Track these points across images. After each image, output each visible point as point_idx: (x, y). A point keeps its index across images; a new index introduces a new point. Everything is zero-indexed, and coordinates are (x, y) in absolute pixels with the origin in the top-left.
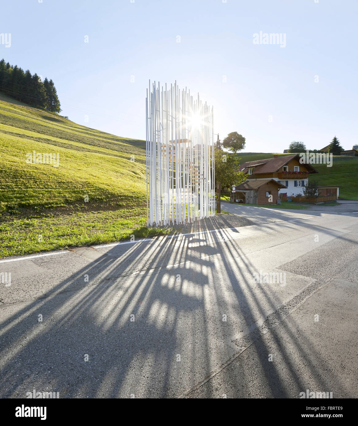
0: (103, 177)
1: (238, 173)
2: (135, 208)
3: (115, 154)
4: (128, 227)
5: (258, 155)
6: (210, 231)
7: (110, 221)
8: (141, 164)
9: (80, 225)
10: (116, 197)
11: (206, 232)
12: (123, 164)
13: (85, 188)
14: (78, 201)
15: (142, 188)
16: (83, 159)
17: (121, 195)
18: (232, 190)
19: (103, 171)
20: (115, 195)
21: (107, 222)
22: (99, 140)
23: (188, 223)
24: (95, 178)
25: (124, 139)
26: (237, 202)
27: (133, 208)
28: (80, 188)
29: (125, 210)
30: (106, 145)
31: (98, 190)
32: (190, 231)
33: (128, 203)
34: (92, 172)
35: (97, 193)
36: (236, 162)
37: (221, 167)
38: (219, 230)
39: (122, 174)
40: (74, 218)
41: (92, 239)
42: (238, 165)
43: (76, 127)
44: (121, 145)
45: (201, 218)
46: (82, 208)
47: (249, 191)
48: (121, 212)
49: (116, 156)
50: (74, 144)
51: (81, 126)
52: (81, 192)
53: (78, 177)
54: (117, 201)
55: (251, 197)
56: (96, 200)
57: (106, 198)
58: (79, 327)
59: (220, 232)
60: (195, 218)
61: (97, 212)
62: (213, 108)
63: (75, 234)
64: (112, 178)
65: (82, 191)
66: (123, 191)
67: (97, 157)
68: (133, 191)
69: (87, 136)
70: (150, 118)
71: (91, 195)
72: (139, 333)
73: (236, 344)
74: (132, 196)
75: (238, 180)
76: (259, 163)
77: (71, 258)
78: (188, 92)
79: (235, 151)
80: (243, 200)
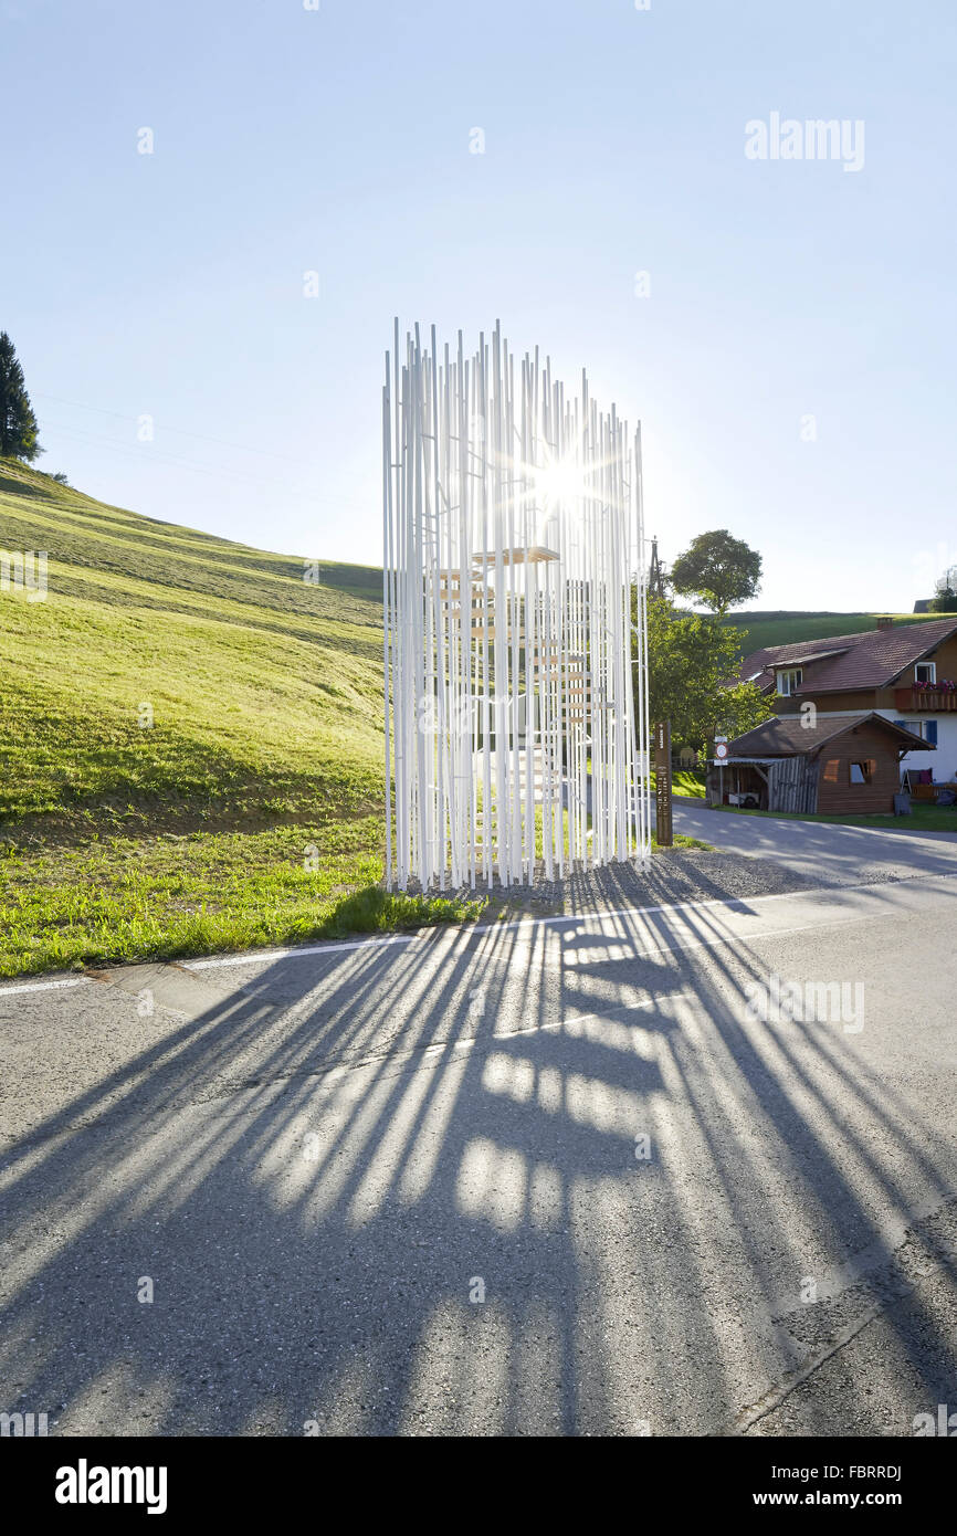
0: (206, 702)
1: (737, 691)
2: (331, 824)
3: (249, 616)
4: (312, 894)
5: (814, 621)
6: (643, 911)
7: (240, 871)
8: (351, 656)
9: (123, 885)
10: (258, 780)
11: (625, 913)
12: (282, 657)
13: (139, 742)
14: (112, 792)
15: (357, 747)
16: (125, 635)
17: (278, 771)
18: (711, 754)
19: (203, 682)
20: (256, 771)
21: (227, 875)
22: (187, 566)
23: (548, 882)
24: (174, 705)
25: (282, 560)
26: (732, 805)
27: (327, 825)
28: (118, 744)
29: (296, 830)
30: (215, 582)
31: (189, 750)
32: (561, 911)
33: (305, 803)
34: (164, 683)
35: (186, 762)
36: (729, 649)
37: (669, 668)
38: (677, 907)
39: (278, 692)
40: (97, 859)
41: (178, 937)
42: (737, 659)
43: (100, 513)
44: (271, 583)
45: (597, 862)
46: (126, 822)
47: (781, 760)
48: (279, 837)
49: (254, 624)
50: (91, 581)
51: (117, 510)
52: (121, 760)
53: (110, 701)
54: (261, 795)
55: (792, 785)
56: (180, 791)
57: (218, 783)
58: (156, 1256)
59: (681, 914)
60: (574, 861)
61: (185, 837)
62: (639, 430)
63: (106, 917)
64: (240, 706)
65: (126, 754)
66: (283, 757)
67: (180, 630)
68: (323, 759)
69: (139, 547)
70: (397, 466)
71: (162, 769)
72: (399, 1283)
73: (792, 1333)
74: (321, 777)
75: (734, 718)
76: (818, 652)
77: (98, 1003)
78: (542, 366)
79: (719, 607)
80: (756, 797)
